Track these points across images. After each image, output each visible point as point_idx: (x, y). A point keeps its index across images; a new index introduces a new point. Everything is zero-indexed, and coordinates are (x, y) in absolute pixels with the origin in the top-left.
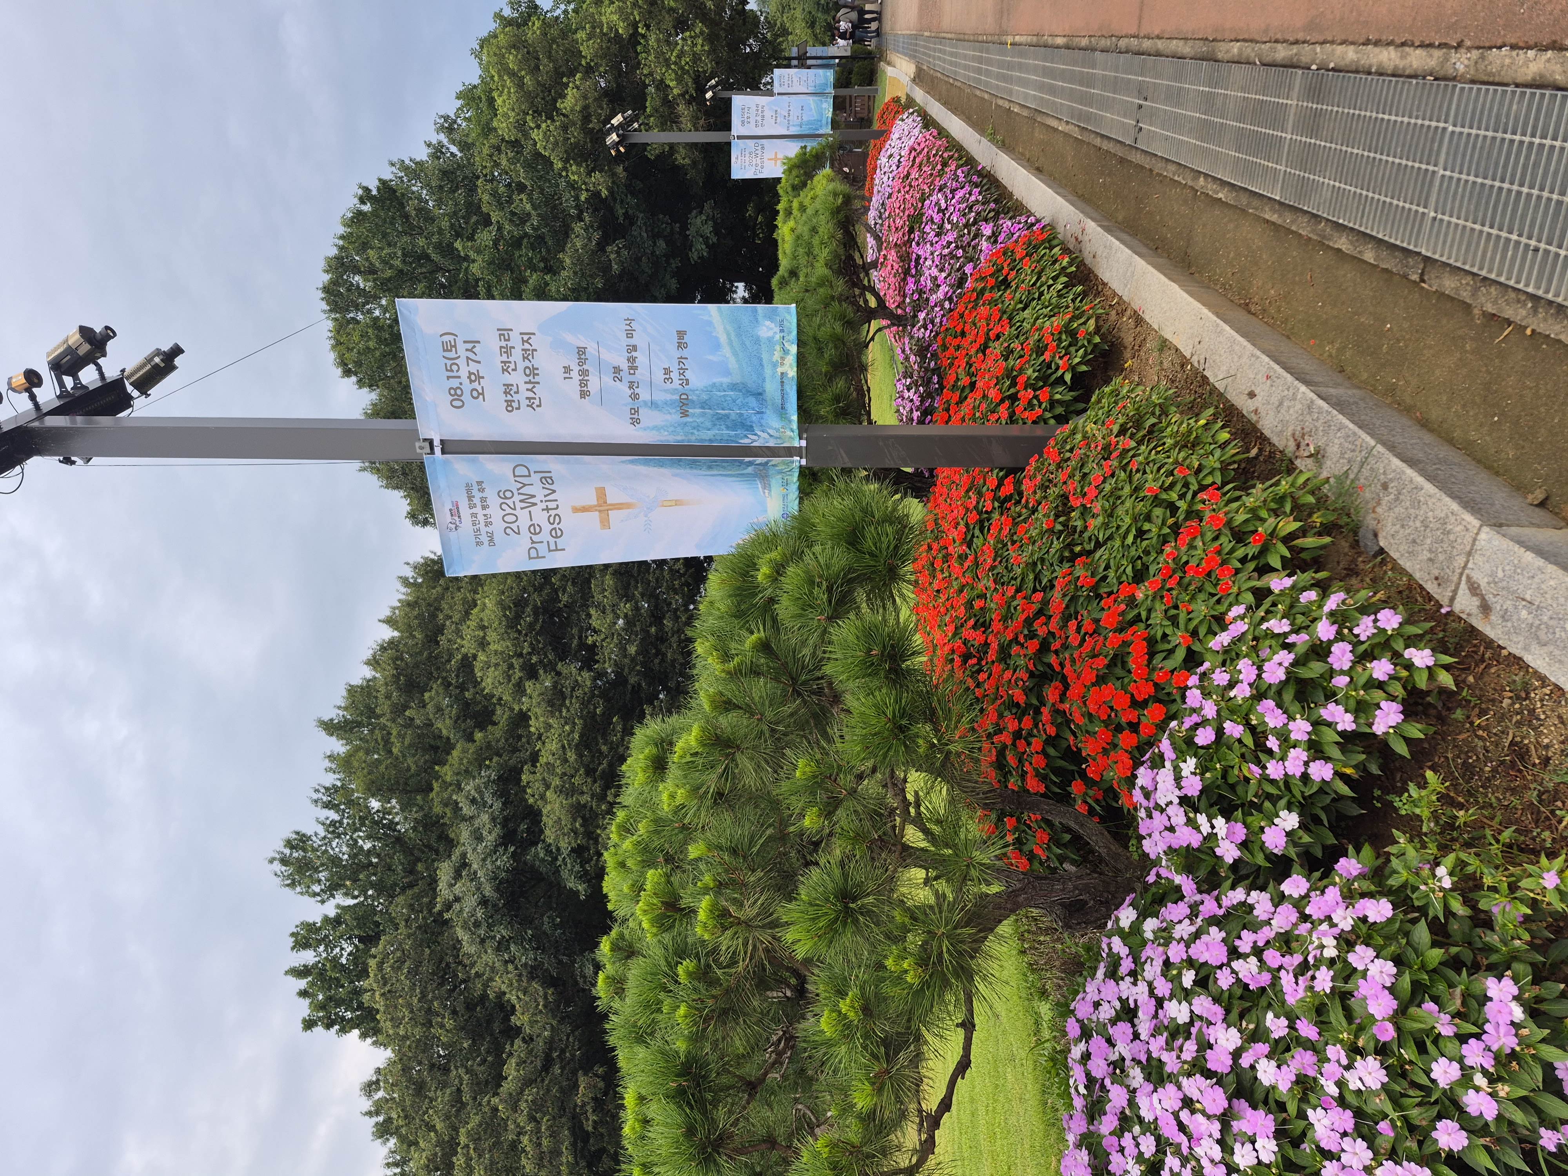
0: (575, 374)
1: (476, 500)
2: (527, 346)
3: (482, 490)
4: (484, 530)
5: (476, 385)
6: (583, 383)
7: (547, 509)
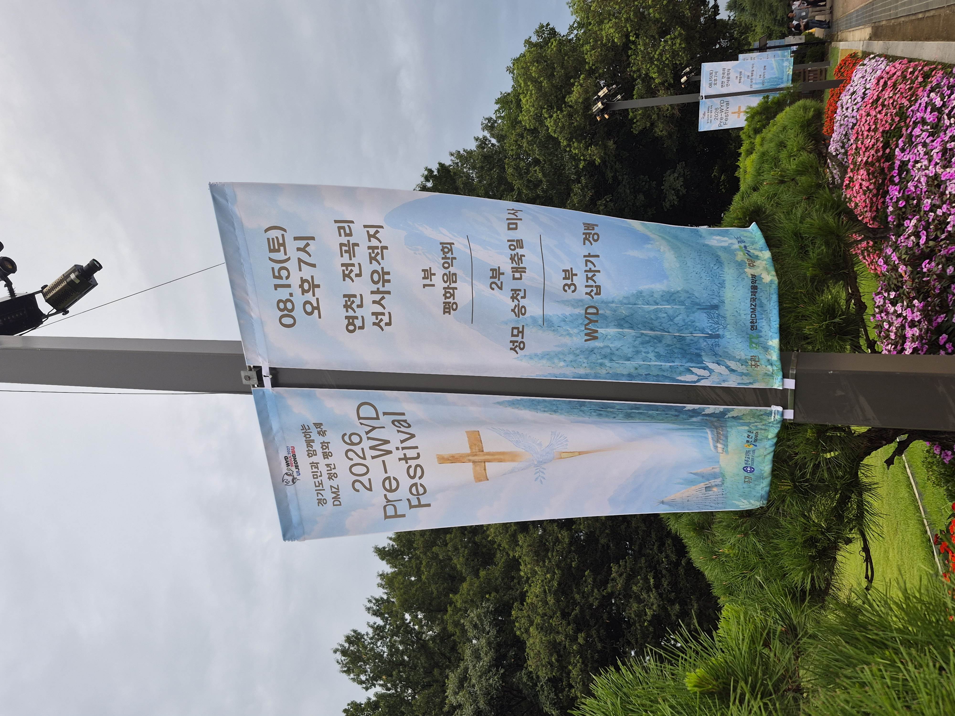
0: (438, 280)
1: (317, 446)
2: (374, 242)
3: (322, 433)
4: (327, 483)
5: (309, 296)
6: (449, 292)
7: (406, 459)
